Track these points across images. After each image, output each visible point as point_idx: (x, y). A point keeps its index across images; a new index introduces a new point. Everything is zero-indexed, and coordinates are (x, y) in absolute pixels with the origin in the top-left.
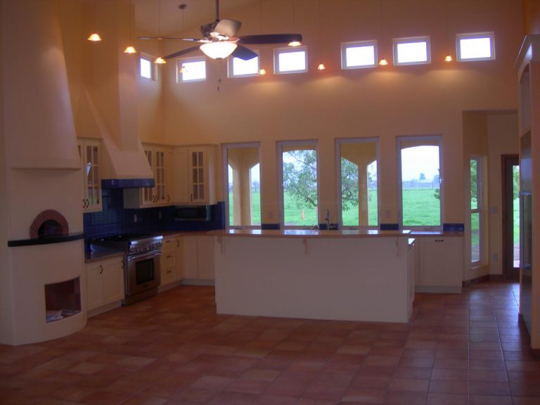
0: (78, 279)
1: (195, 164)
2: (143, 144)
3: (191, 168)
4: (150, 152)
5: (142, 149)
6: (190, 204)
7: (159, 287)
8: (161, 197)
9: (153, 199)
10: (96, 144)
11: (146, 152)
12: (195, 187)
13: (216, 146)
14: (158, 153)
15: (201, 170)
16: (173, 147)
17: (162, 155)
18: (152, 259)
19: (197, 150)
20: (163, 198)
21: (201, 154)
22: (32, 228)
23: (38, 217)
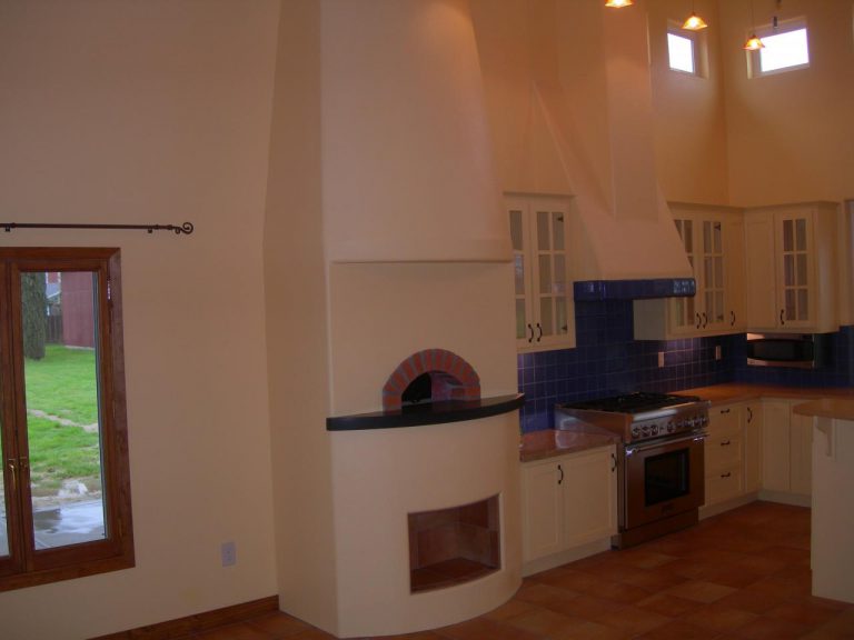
0: (494, 500)
1: (788, 246)
2: (672, 205)
3: (782, 254)
4: (688, 223)
5: (667, 217)
6: (778, 331)
7: (700, 508)
8: (715, 316)
9: (697, 320)
10: (559, 207)
11: (677, 223)
12: (789, 294)
13: (834, 205)
14: (706, 224)
15: (802, 259)
16: (741, 211)
17: (718, 227)
18: (685, 451)
19: (793, 215)
20: (721, 317)
21: (801, 223)
22: (388, 389)
23: (405, 365)
